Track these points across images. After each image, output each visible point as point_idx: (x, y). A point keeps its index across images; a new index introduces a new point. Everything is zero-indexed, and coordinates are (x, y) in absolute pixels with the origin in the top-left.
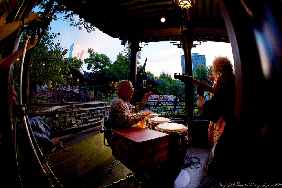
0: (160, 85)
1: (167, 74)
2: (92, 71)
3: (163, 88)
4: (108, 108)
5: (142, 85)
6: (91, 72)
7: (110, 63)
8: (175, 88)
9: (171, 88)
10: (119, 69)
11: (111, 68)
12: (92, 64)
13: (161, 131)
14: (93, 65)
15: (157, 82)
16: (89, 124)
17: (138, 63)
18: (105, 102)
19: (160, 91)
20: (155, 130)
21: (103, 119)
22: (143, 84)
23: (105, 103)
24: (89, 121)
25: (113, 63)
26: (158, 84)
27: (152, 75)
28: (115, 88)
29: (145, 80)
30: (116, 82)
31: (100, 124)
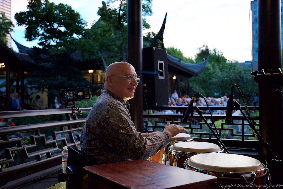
0: (197, 74)
1: (214, 50)
2: (40, 44)
3: (204, 81)
4: (80, 124)
5: (155, 73)
6: (38, 46)
7: (83, 26)
8: (234, 80)
9: (222, 82)
10: (104, 41)
11: (86, 38)
12: (39, 28)
13: (200, 169)
14: (41, 31)
15: (191, 69)
16: (30, 164)
17: (147, 26)
18: (73, 110)
19: (197, 88)
20: (184, 168)
21: (66, 148)
22: (157, 71)
23: (73, 113)
24: (29, 156)
25: (89, 27)
26: (193, 72)
27: (180, 54)
28: (97, 84)
29: (162, 62)
30: (100, 72)
31: (58, 161)
